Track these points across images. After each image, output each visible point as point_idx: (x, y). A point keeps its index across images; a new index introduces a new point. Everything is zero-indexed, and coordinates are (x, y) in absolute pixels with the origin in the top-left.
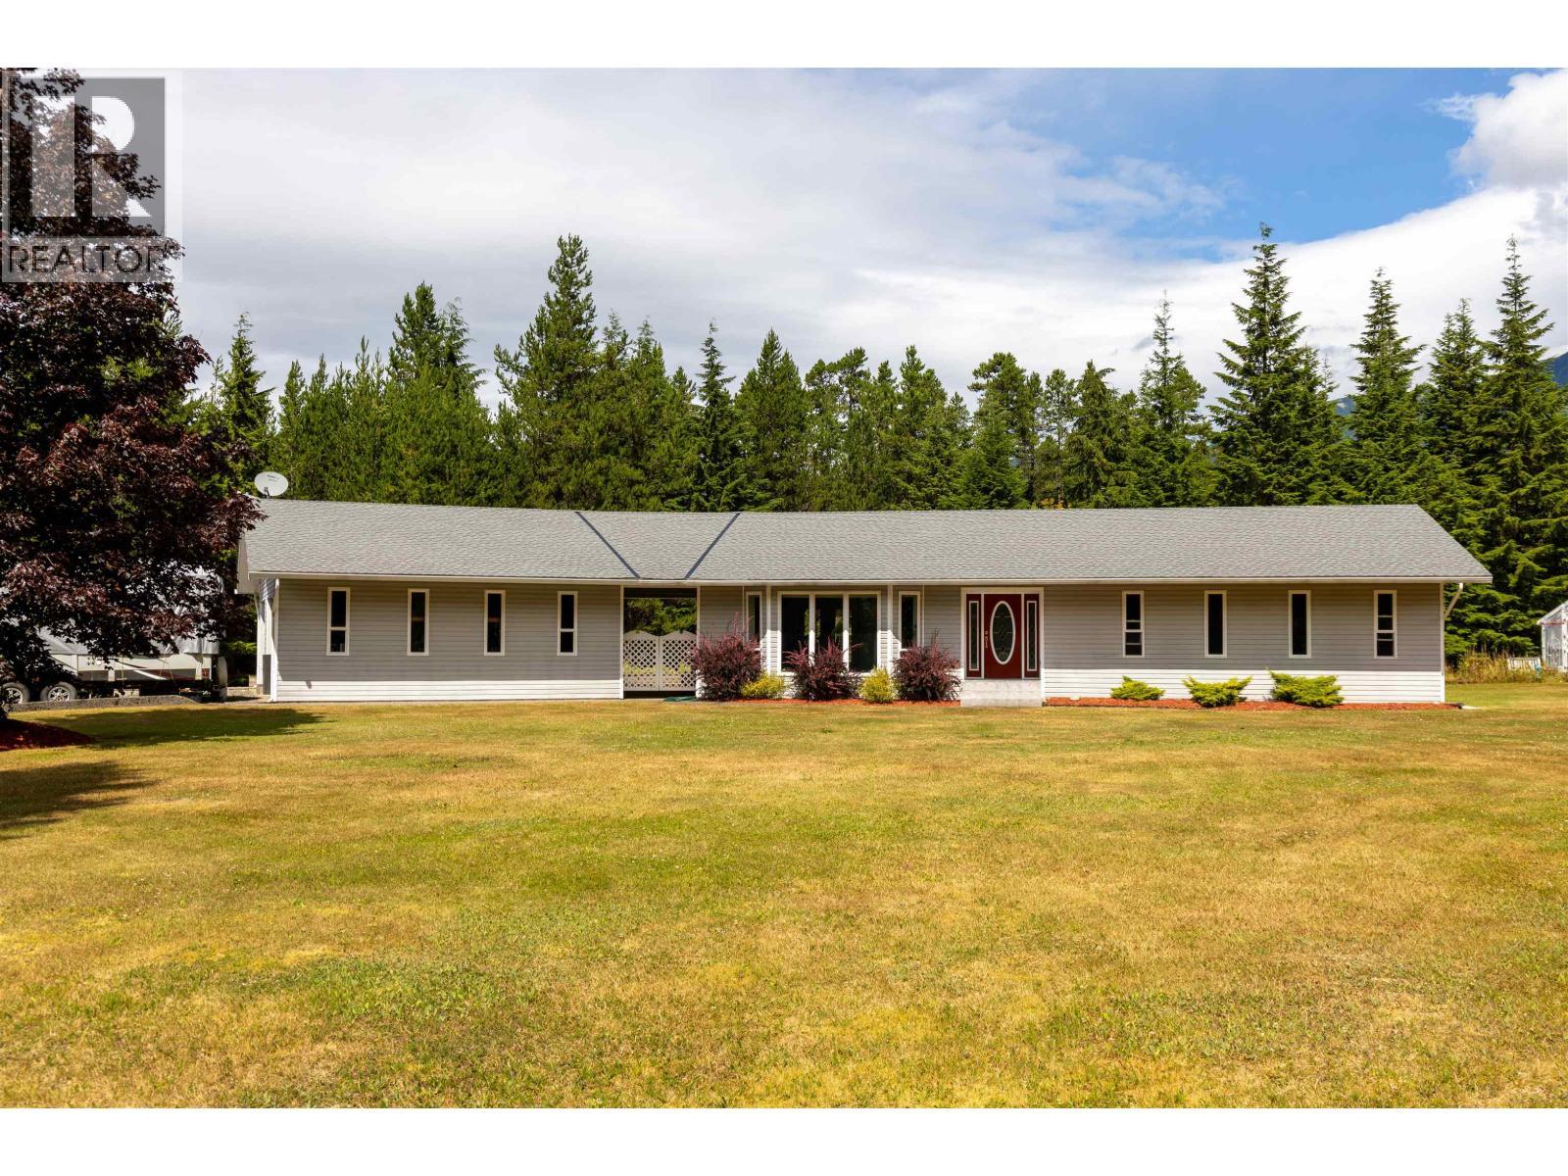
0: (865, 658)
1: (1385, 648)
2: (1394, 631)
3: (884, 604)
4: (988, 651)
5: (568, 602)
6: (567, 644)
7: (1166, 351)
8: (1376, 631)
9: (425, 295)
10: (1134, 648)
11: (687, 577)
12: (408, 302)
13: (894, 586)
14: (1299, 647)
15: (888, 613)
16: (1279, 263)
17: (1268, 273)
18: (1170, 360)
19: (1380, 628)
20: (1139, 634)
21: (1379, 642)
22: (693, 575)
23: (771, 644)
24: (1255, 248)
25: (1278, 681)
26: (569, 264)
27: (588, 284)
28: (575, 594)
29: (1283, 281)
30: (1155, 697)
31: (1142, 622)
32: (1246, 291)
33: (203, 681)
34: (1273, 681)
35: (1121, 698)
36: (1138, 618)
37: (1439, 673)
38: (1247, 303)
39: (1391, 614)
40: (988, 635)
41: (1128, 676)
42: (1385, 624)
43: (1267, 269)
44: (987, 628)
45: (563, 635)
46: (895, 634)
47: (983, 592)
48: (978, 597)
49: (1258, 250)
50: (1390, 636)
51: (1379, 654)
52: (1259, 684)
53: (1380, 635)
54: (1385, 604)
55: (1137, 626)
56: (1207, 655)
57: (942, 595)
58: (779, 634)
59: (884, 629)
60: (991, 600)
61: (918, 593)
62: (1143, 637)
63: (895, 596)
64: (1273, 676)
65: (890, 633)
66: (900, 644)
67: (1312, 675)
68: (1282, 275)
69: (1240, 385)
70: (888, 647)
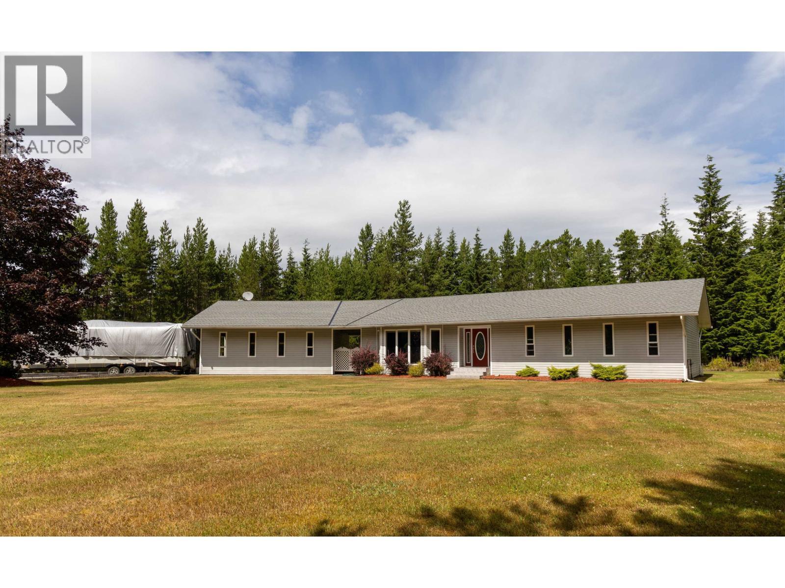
0: (416, 358)
1: (653, 351)
2: (658, 342)
3: (423, 334)
4: (474, 355)
5: (310, 336)
6: (310, 352)
7: (666, 220)
8: (648, 342)
9: (368, 228)
10: (531, 353)
11: (329, 325)
12: (362, 230)
13: (427, 326)
14: (609, 351)
15: (426, 338)
16: (717, 172)
17: (711, 178)
18: (668, 223)
19: (650, 341)
20: (533, 346)
21: (650, 348)
22: (332, 323)
23: (383, 351)
24: (704, 167)
25: (595, 367)
26: (404, 210)
27: (410, 217)
28: (313, 332)
29: (719, 181)
30: (535, 375)
31: (534, 340)
32: (700, 188)
33: (179, 366)
34: (592, 368)
35: (520, 375)
36: (532, 338)
37: (683, 364)
38: (702, 193)
39: (656, 333)
40: (474, 347)
41: (528, 365)
42: (653, 338)
43: (710, 176)
44: (474, 344)
45: (308, 349)
46: (428, 347)
47: (472, 328)
48: (469, 330)
49: (706, 168)
50: (656, 345)
51: (650, 354)
52: (586, 370)
53: (650, 345)
54: (653, 328)
55: (532, 342)
56: (564, 355)
57: (450, 329)
58: (385, 348)
59: (423, 345)
60: (475, 331)
61: (440, 329)
62: (535, 347)
63: (428, 330)
64: (592, 365)
65: (425, 347)
66: (430, 351)
67: (615, 365)
68: (719, 178)
69: (699, 231)
70: (425, 352)
